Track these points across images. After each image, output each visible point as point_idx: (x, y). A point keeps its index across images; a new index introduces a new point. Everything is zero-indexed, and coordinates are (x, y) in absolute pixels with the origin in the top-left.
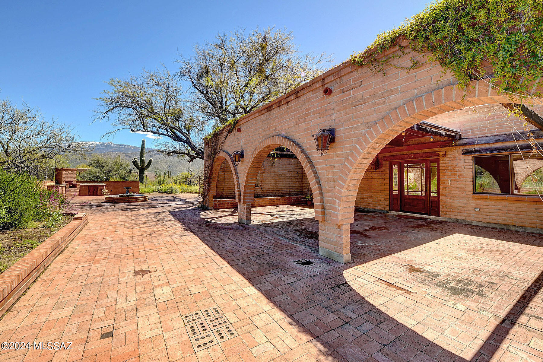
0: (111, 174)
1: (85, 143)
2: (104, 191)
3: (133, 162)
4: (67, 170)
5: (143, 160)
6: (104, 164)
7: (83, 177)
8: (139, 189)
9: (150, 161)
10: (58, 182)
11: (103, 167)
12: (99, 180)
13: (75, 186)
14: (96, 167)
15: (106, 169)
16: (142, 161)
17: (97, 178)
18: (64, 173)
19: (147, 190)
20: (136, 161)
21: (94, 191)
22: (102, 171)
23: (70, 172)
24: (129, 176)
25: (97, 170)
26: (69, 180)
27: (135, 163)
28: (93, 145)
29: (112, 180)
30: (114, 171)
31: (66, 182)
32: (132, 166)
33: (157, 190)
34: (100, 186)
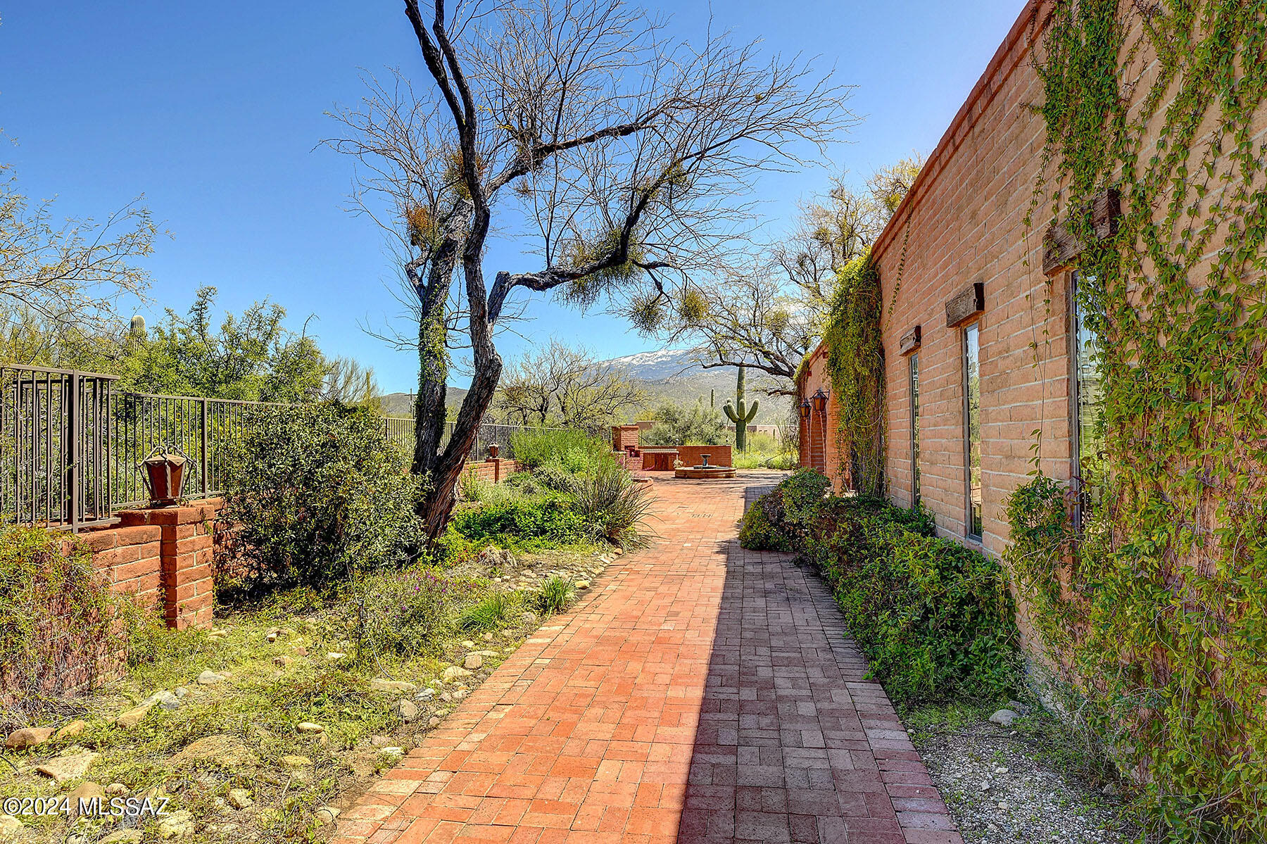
0: (689, 432)
1: (649, 355)
2: (677, 462)
3: (725, 408)
4: (626, 429)
5: (742, 404)
6: (677, 416)
7: (646, 439)
8: (730, 460)
9: (756, 404)
10: (617, 447)
11: (676, 421)
12: (671, 444)
13: (637, 455)
14: (666, 422)
15: (680, 424)
16: (741, 406)
17: (668, 440)
18: (623, 433)
19: (746, 463)
20: (730, 407)
21: (661, 463)
22: (674, 428)
23: (630, 432)
24: (719, 437)
25: (666, 426)
26: (629, 444)
27: (727, 410)
28: (664, 359)
29: (688, 444)
30: (692, 427)
31: (626, 447)
32: (723, 418)
33: (767, 462)
34: (671, 454)
